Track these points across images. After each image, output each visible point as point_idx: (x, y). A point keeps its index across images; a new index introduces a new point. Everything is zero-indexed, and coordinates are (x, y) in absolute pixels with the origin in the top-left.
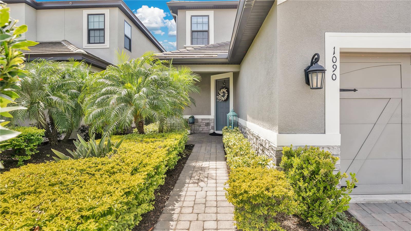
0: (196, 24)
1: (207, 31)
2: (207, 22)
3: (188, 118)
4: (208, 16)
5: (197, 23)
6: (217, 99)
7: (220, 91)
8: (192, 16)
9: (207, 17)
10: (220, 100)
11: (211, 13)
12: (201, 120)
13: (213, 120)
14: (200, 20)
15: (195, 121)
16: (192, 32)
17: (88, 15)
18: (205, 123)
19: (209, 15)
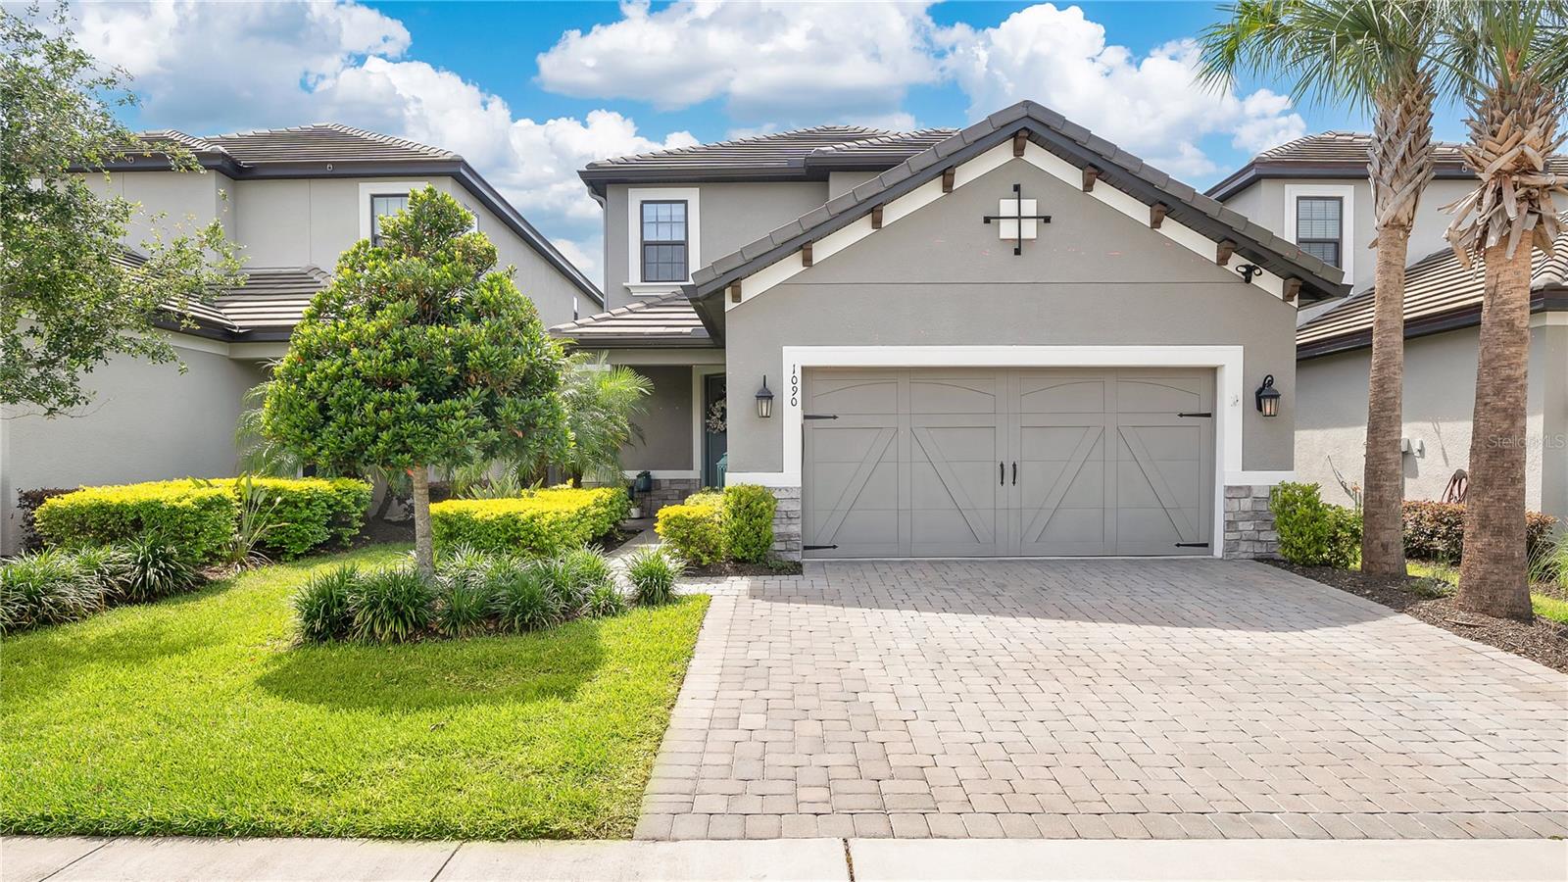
0: (655, 225)
1: (684, 244)
2: (683, 220)
3: (635, 478)
4: (685, 202)
5: (657, 222)
6: (707, 426)
7: (714, 405)
8: (644, 202)
9: (683, 205)
10: (714, 429)
11: (692, 195)
12: (667, 484)
13: (698, 483)
14: (664, 211)
15: (653, 485)
16: (645, 245)
17: (373, 196)
18: (677, 492)
19: (687, 201)
